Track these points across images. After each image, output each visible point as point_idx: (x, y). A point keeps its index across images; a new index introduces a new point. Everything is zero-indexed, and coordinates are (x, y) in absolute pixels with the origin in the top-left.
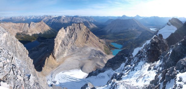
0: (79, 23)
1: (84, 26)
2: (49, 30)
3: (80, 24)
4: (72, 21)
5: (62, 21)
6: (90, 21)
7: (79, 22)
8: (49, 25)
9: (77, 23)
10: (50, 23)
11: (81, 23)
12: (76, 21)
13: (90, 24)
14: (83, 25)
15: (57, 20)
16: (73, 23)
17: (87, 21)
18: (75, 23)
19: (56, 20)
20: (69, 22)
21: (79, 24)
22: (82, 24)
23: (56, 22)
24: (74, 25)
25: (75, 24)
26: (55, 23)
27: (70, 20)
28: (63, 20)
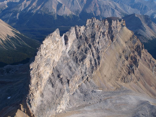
0: (110, 20)
1: (125, 28)
2: (12, 38)
3: (114, 23)
4: (88, 11)
5: (54, 8)
6: (149, 13)
7: (108, 14)
8: (10, 22)
9: (104, 19)
10: (15, 14)
11: (116, 19)
12: (99, 12)
13: (145, 25)
14: (123, 26)
15: (38, 4)
16: (91, 16)
17: (138, 14)
18: (98, 18)
19: (34, 4)
20: (77, 12)
21: (110, 23)
22: (119, 24)
23: (34, 12)
24: (94, 24)
25: (97, 22)
26: (30, 14)
27: (81, 8)
28: (59, 6)
